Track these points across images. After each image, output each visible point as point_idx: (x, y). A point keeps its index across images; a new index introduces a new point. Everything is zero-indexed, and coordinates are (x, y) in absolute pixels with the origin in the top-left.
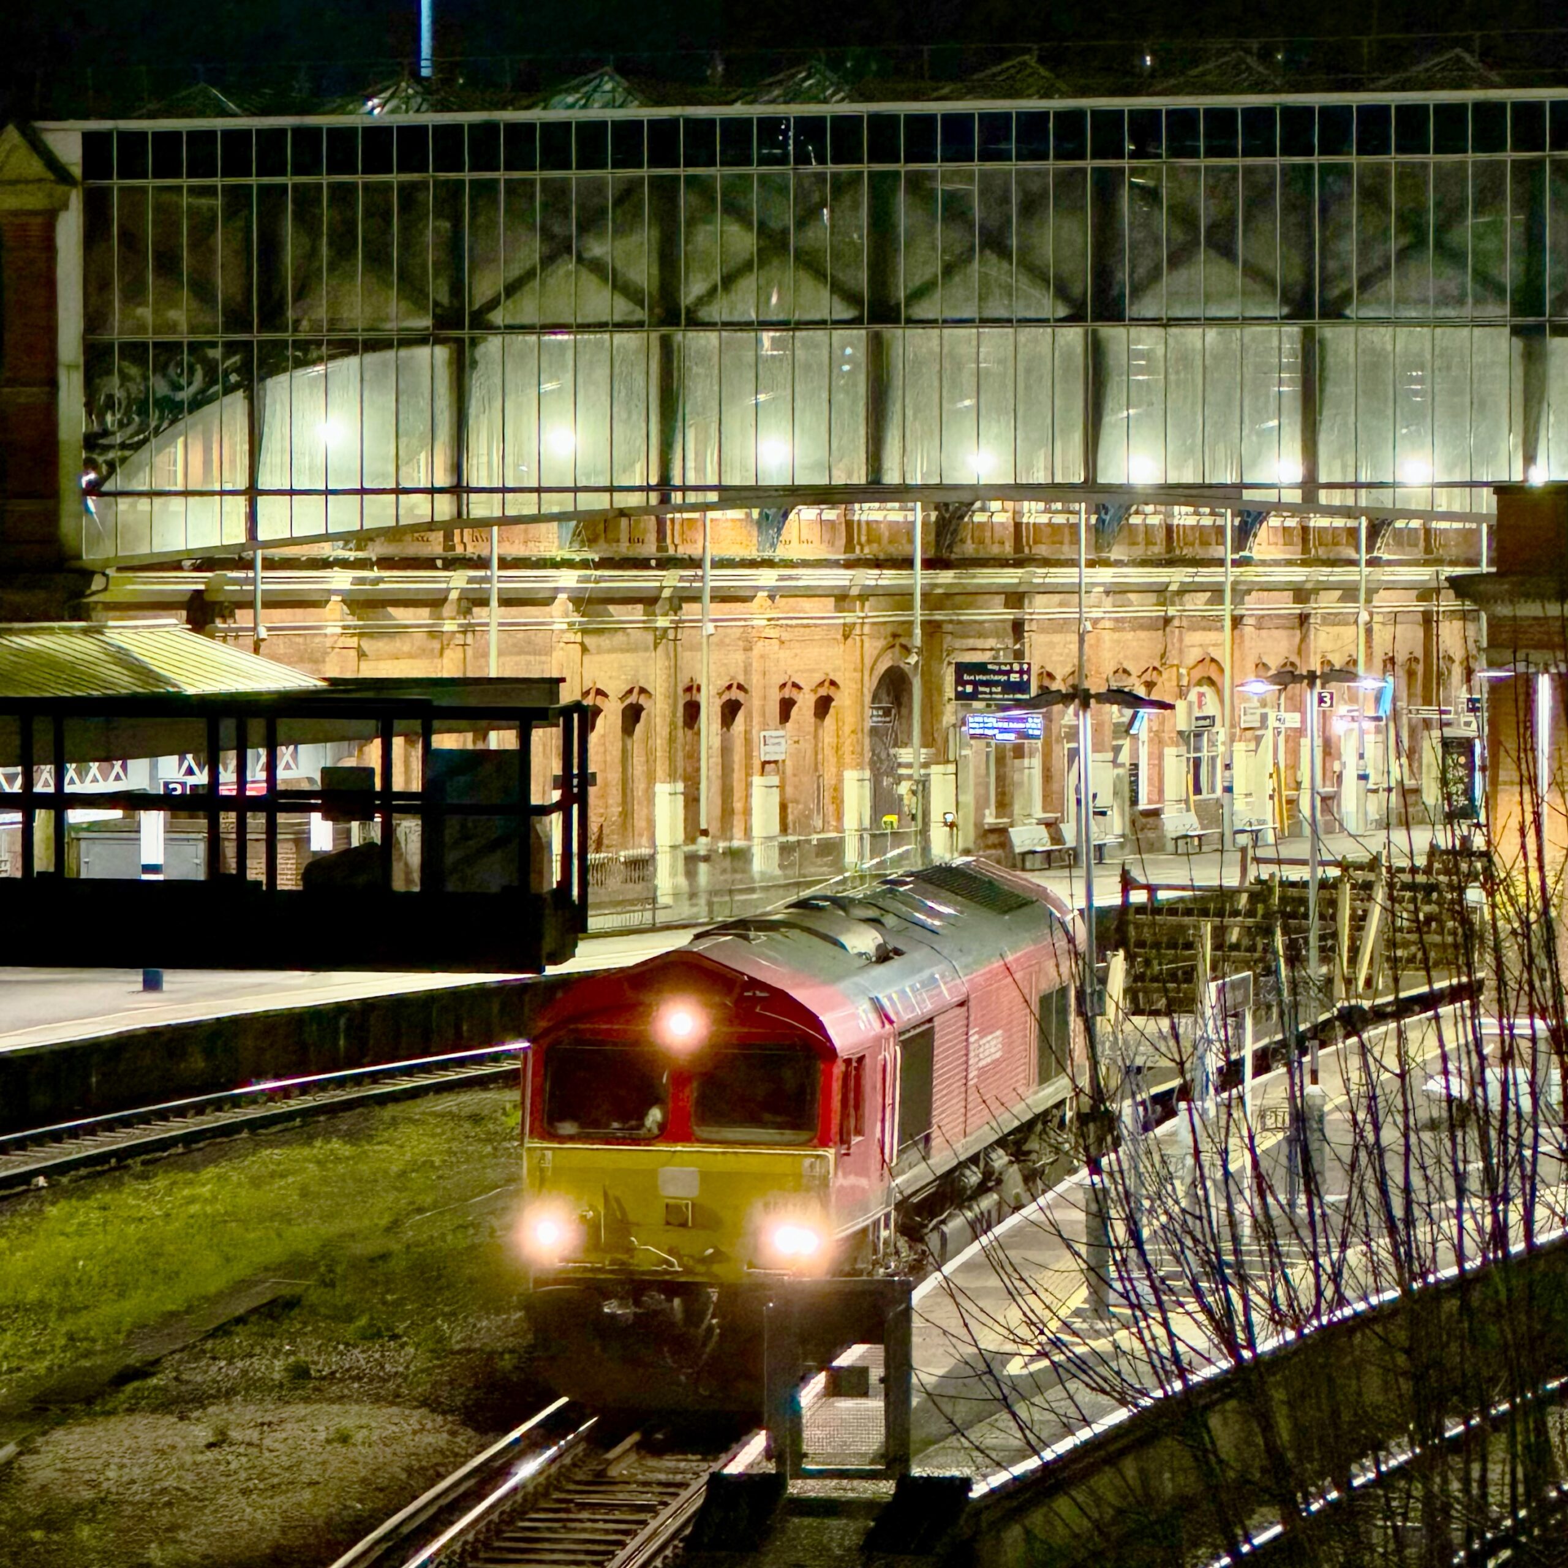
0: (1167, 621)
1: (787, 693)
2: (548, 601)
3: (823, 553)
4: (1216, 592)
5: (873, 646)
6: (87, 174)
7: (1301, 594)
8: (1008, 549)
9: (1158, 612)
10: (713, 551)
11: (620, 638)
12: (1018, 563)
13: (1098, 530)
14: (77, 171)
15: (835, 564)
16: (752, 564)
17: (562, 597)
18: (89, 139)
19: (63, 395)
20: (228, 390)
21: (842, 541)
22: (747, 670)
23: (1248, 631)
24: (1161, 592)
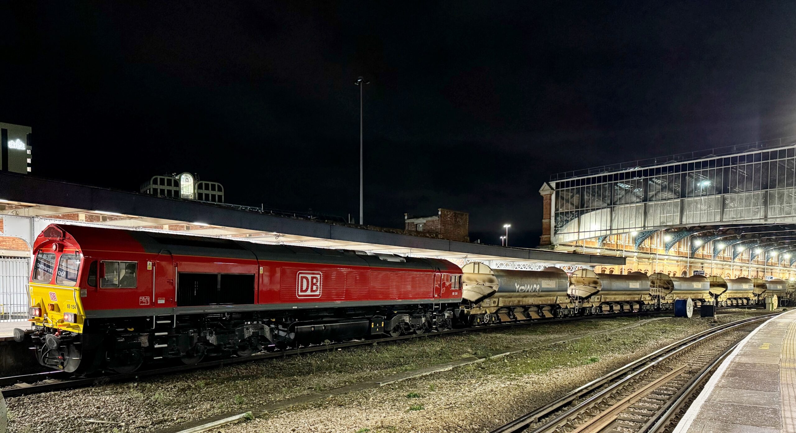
0: (723, 268)
1: (669, 272)
2: (633, 257)
3: (675, 255)
4: (730, 266)
5: (682, 268)
6: (556, 189)
7: (741, 267)
8: (701, 257)
9: (722, 267)
10: (658, 253)
11: (644, 263)
12: (703, 259)
13: (714, 256)
14: (555, 189)
15: (677, 256)
16: (664, 255)
17: (635, 257)
18: (556, 183)
19: (552, 221)
20: (576, 217)
21: (678, 254)
22: (663, 269)
23: (734, 271)
24: (722, 265)
